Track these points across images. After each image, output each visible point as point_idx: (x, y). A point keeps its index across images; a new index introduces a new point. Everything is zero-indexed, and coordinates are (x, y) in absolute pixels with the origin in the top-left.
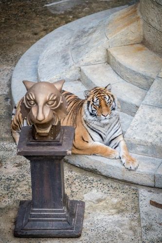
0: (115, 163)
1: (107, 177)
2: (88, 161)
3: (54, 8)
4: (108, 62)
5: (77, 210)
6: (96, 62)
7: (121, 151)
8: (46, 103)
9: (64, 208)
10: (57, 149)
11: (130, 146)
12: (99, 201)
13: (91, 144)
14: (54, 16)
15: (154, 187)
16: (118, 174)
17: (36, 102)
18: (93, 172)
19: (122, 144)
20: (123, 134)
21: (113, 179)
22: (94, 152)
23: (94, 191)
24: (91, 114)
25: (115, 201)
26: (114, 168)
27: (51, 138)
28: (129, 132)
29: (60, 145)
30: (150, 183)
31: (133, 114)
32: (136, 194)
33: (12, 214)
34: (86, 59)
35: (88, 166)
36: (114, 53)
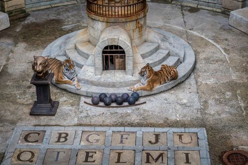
0: (72, 87)
1: (70, 92)
2: (64, 86)
3: (65, 28)
4: (76, 49)
5: (56, 105)
6: (71, 49)
7: (75, 82)
8: (40, 64)
9: (50, 104)
10: (45, 82)
11: (79, 81)
12: (65, 101)
13: (64, 80)
14: (65, 31)
15: (87, 96)
16: (74, 91)
17: (37, 64)
18: (65, 90)
19: (76, 80)
20: (77, 75)
21: (72, 93)
22: (65, 83)
23: (64, 97)
24: (66, 70)
25: (71, 101)
26: (72, 88)
27: (43, 78)
28: (79, 75)
29: (46, 80)
30: (85, 94)
31: (81, 68)
32: (80, 99)
33: (31, 106)
34: (68, 47)
35: (63, 88)
36: (77, 45)
